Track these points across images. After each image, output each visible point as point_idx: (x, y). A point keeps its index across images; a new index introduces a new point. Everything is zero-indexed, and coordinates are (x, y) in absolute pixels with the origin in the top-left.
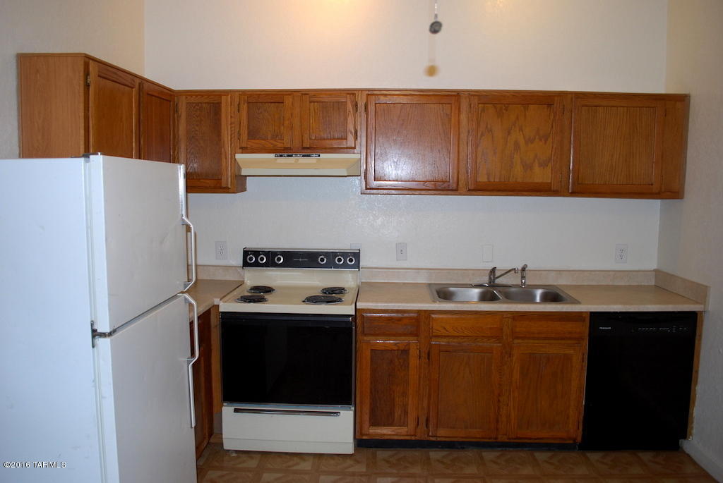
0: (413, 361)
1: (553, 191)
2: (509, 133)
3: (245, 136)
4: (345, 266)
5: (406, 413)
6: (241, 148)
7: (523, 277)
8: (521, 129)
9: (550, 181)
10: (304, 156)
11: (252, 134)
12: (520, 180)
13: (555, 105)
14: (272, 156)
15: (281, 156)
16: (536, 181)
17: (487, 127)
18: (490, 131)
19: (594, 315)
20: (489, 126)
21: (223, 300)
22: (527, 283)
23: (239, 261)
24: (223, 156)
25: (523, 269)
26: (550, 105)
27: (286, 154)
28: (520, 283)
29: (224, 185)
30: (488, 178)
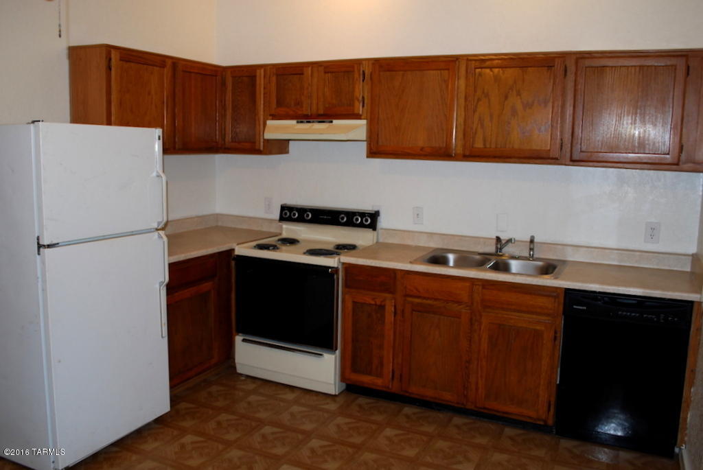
0: (389, 317)
1: (552, 159)
2: (506, 97)
3: (274, 105)
4: (362, 225)
5: (381, 364)
6: (270, 115)
7: (531, 249)
8: (519, 94)
9: (549, 148)
10: (320, 122)
11: (280, 103)
12: (516, 146)
13: (556, 66)
14: (294, 122)
15: (302, 122)
16: (535, 147)
17: (483, 93)
18: (487, 96)
19: (568, 291)
20: (486, 91)
21: (240, 246)
22: (535, 256)
23: (277, 215)
24: (257, 122)
25: (532, 241)
26: (550, 67)
27: (305, 121)
28: (528, 255)
29: (257, 148)
30: (484, 144)
